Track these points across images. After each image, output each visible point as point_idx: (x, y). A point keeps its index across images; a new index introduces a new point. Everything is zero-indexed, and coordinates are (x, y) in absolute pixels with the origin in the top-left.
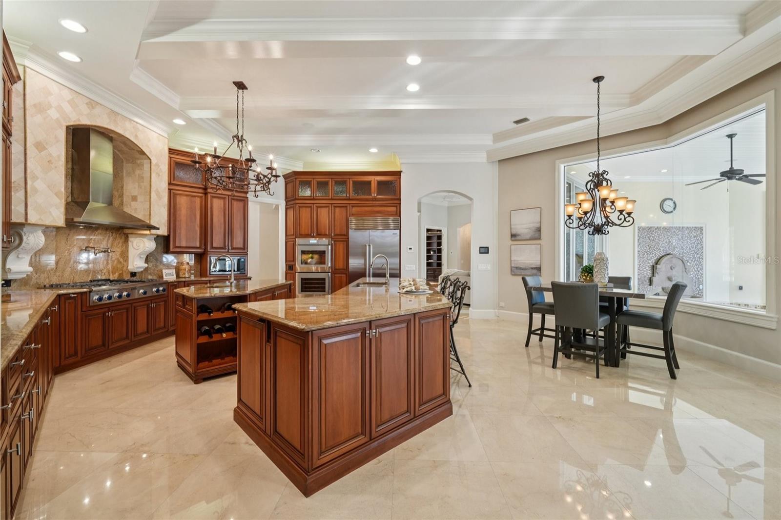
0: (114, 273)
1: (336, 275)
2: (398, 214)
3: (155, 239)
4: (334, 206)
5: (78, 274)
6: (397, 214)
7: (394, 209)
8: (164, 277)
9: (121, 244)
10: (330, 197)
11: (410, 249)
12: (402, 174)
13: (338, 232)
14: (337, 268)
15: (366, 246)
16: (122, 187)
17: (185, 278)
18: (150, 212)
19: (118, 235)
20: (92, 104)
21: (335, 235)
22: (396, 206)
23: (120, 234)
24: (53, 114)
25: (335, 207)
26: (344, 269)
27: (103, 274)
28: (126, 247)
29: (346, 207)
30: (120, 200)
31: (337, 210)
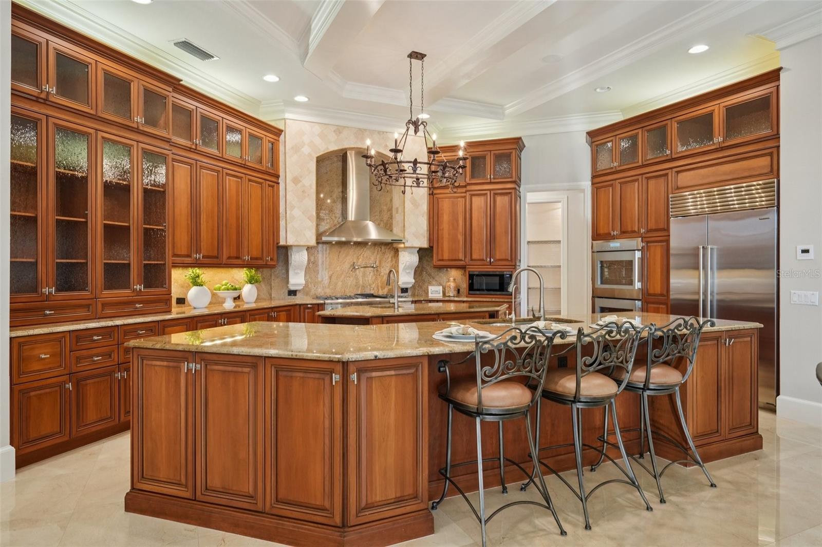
0: (383, 288)
1: (649, 305)
2: (775, 173)
3: (418, 252)
4: (646, 178)
5: (349, 288)
6: (772, 171)
7: (765, 161)
8: (430, 295)
9: (390, 259)
10: (640, 163)
11: (806, 251)
12: (782, 75)
13: (652, 225)
14: (651, 292)
15: (698, 248)
16: (391, 200)
17: (449, 296)
18: (404, 224)
19: (387, 250)
20: (339, 130)
21: (649, 231)
22: (771, 154)
23: (389, 248)
24: (306, 150)
25: (648, 178)
26: (662, 295)
27: (372, 289)
28: (396, 262)
29: (666, 175)
30: (389, 214)
31: (652, 183)
